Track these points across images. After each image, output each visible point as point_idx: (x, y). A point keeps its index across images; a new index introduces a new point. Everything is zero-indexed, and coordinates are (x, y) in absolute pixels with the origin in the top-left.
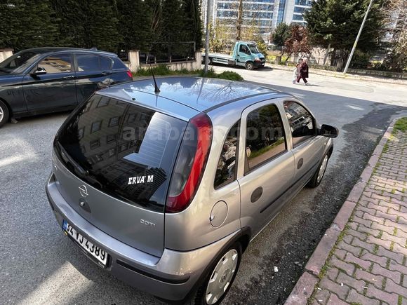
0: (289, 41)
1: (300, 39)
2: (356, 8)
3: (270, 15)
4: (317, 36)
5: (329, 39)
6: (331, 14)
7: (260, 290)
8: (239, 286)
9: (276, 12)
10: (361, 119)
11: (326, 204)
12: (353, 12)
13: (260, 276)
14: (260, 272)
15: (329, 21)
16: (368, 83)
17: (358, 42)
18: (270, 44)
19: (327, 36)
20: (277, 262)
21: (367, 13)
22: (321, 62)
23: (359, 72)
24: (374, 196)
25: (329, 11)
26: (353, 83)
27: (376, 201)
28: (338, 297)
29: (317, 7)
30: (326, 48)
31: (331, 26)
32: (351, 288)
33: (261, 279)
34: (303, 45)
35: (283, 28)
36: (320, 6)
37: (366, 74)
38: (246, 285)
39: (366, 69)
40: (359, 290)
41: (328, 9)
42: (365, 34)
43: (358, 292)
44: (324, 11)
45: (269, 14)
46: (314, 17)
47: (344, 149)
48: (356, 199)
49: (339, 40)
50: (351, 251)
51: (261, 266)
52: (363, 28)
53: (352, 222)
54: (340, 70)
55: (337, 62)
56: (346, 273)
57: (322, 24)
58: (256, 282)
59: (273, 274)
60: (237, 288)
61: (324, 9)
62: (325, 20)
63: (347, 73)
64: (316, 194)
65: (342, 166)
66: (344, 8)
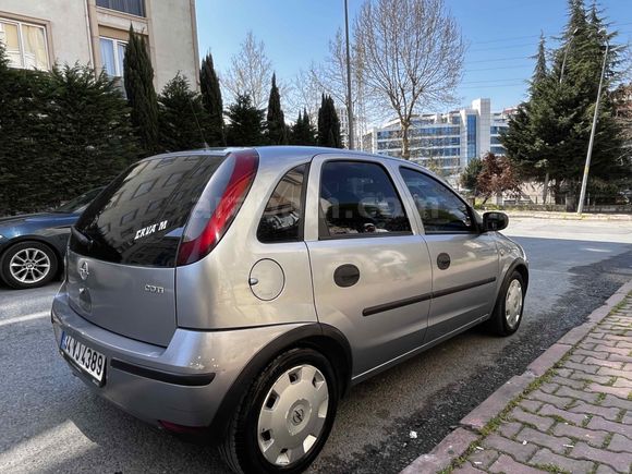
0: (484, 176)
1: (499, 171)
2: (576, 120)
3: (456, 152)
4: (525, 165)
5: (543, 166)
6: (540, 133)
7: (377, 462)
8: (341, 456)
9: (464, 146)
10: (605, 261)
11: (523, 355)
12: (571, 126)
13: (382, 443)
14: (384, 439)
15: (539, 143)
16: (621, 224)
17: (590, 167)
18: (461, 189)
19: (540, 162)
20: (418, 427)
21: (594, 124)
22: (541, 201)
23: (603, 210)
24: (609, 337)
25: (536, 130)
26: (595, 224)
27: (612, 343)
28: (515, 459)
29: (517, 126)
30: (543, 180)
31: (543, 149)
32: (542, 447)
33: (384, 447)
34: (505, 179)
35: (477, 166)
36: (520, 124)
37: (617, 212)
38: (354, 454)
39: (615, 204)
40: (557, 448)
41: (533, 126)
42: (599, 155)
43: (553, 452)
44: (528, 130)
45: (454, 149)
46: (514, 139)
47: (569, 293)
48: (574, 342)
49: (559, 167)
50: (552, 402)
51: (388, 430)
52: (594, 147)
53: (561, 368)
54: (573, 209)
55: (564, 199)
56: (536, 428)
57: (528, 147)
58: (374, 452)
59: (409, 440)
60: (338, 459)
61: (527, 127)
62: (532, 142)
63: (583, 212)
64: (508, 343)
65: (562, 311)
66: (557, 123)
